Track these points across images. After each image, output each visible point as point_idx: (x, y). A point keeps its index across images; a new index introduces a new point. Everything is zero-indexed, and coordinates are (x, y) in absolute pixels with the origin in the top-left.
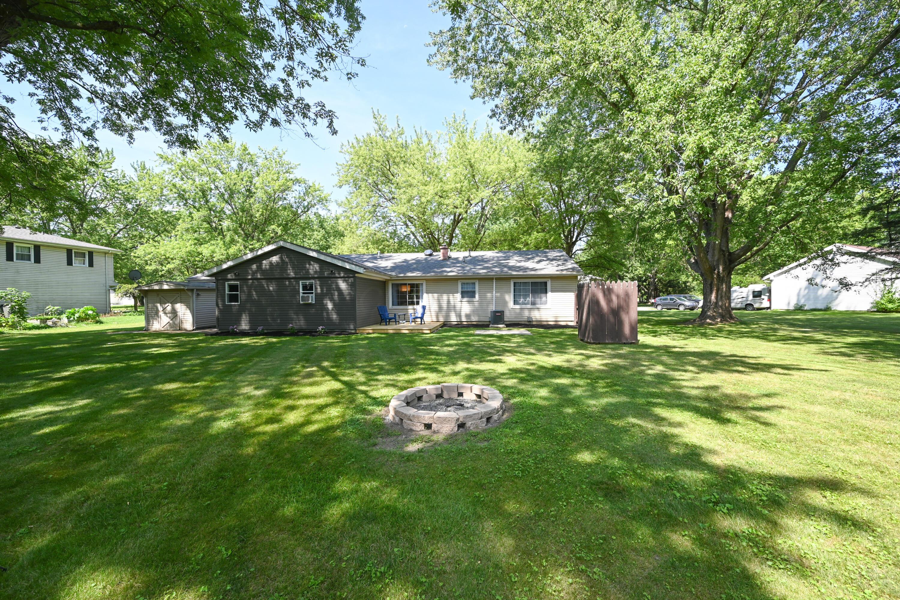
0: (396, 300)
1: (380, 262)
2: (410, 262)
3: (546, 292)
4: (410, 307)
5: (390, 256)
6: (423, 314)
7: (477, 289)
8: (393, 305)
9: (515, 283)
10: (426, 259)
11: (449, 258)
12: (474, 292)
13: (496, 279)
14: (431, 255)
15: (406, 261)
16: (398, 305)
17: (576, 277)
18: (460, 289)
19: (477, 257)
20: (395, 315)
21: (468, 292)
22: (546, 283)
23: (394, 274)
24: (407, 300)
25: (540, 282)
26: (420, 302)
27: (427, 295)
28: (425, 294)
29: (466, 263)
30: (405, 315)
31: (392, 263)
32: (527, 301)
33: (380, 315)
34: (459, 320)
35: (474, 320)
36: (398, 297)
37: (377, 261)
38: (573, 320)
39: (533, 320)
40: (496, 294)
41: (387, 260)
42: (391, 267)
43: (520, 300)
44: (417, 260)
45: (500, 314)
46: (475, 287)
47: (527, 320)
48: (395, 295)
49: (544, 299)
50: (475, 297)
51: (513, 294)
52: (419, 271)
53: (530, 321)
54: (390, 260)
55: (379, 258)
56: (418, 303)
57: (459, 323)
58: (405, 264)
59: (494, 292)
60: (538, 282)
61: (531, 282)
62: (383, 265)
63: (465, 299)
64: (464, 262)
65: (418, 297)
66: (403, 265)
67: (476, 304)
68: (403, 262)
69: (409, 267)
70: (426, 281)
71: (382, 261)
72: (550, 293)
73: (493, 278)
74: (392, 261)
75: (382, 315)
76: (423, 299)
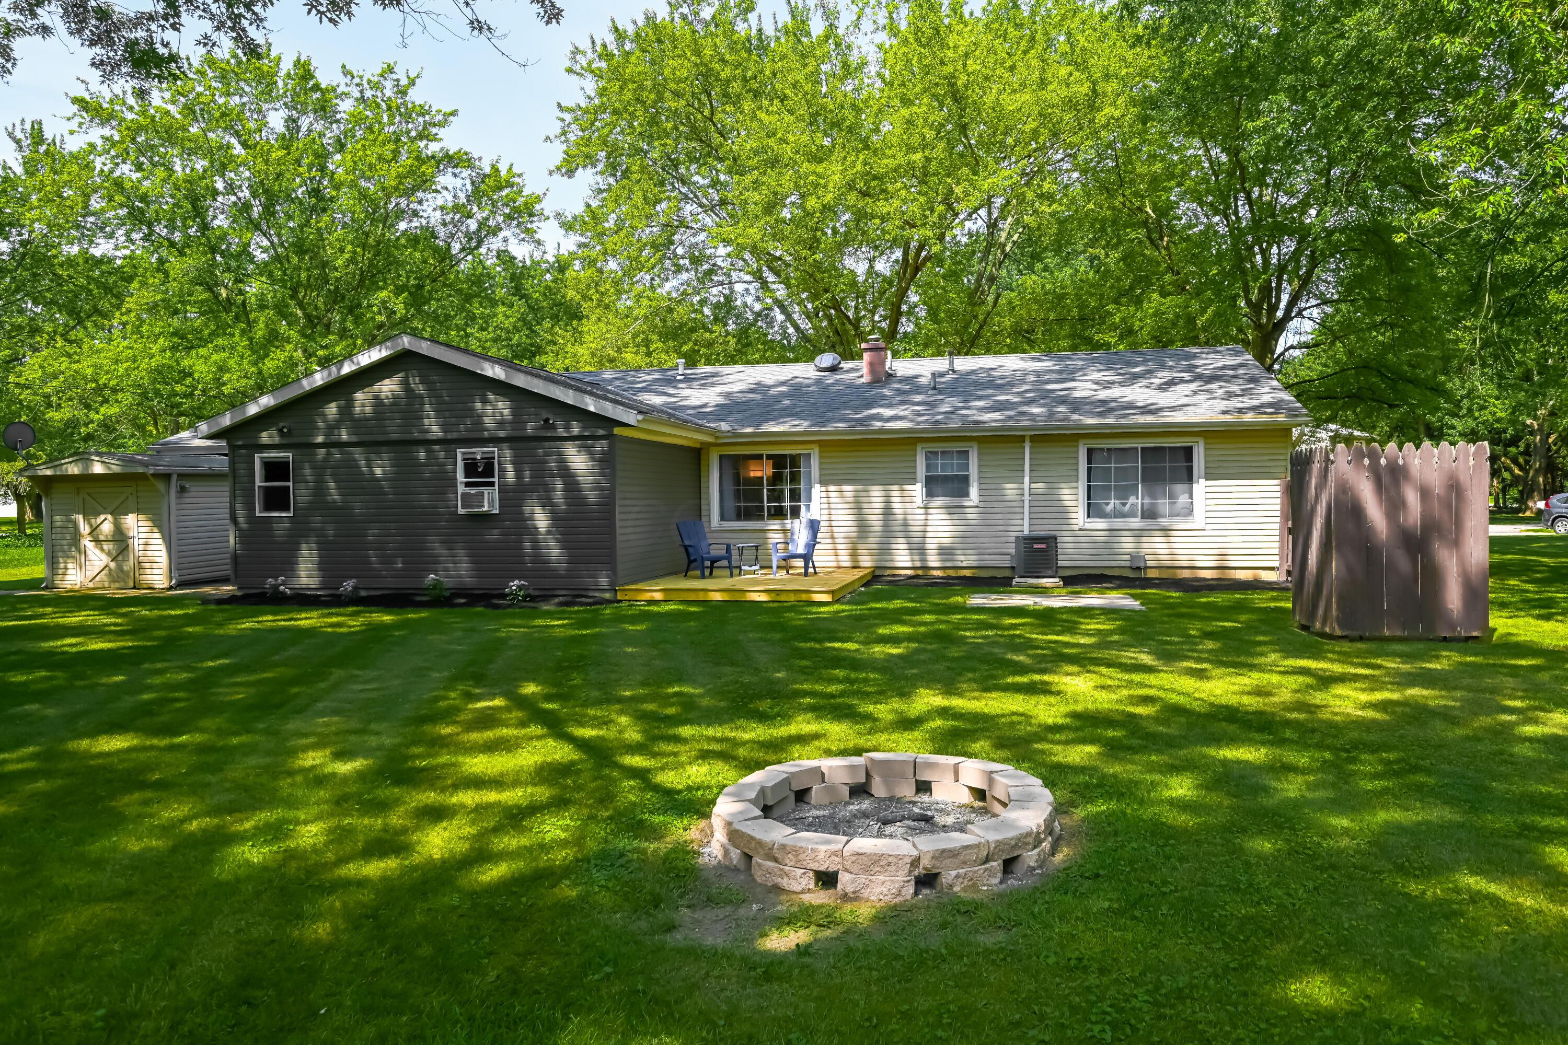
0: (731, 504)
1: (686, 392)
2: (774, 391)
3: (1190, 479)
4: (774, 524)
5: (715, 375)
6: (811, 545)
7: (973, 472)
8: (723, 518)
9: (1090, 452)
10: (819, 382)
11: (890, 376)
12: (965, 480)
13: (1034, 439)
14: (833, 369)
15: (759, 388)
16: (738, 517)
17: (1288, 431)
18: (921, 471)
19: (973, 372)
20: (728, 547)
21: (945, 479)
22: (1188, 452)
23: (724, 426)
24: (765, 504)
25: (1171, 448)
26: (803, 509)
27: (823, 489)
28: (817, 486)
29: (940, 393)
30: (757, 547)
31: (720, 394)
32: (1128, 506)
33: (686, 548)
34: (918, 564)
35: (964, 564)
36: (737, 494)
37: (675, 388)
38: (1276, 564)
39: (1149, 564)
40: (1033, 485)
41: (704, 386)
42: (717, 406)
43: (1107, 504)
44: (792, 386)
45: (1044, 546)
46: (968, 464)
47: (1128, 564)
48: (730, 488)
49: (1183, 499)
50: (967, 494)
51: (1086, 483)
52: (800, 418)
53: (1139, 568)
54: (713, 385)
55: (680, 381)
56: (795, 513)
57: (920, 572)
58: (758, 397)
59: (1027, 479)
60: (1163, 449)
61: (1143, 448)
62: (695, 402)
63: (939, 501)
64: (934, 388)
65: (796, 496)
66: (753, 400)
67: (972, 515)
68: (752, 391)
69: (769, 406)
70: (820, 446)
71: (690, 387)
72: (1202, 481)
73: (1023, 437)
74: (719, 389)
75: (690, 549)
76: (810, 501)
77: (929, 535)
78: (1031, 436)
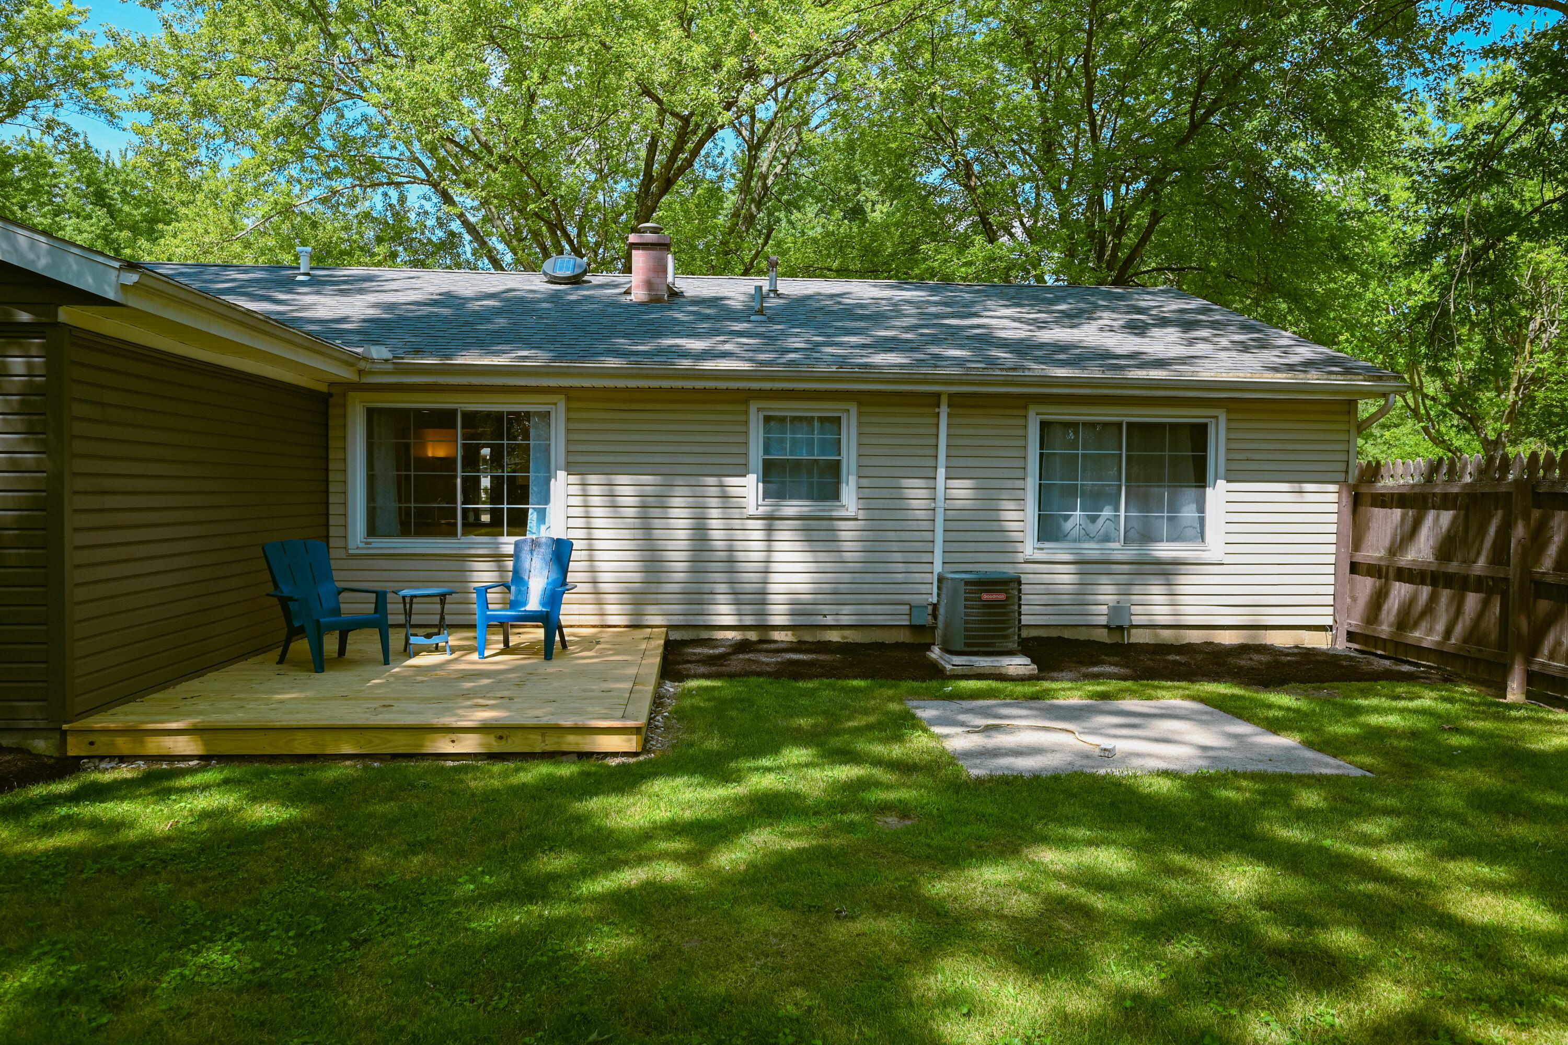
0: (389, 503)
1: (309, 299)
2: (476, 305)
3: (1200, 480)
4: (479, 543)
5: (370, 279)
6: (554, 598)
7: (849, 457)
8: (372, 530)
9: (1044, 425)
10: (554, 297)
11: (674, 294)
12: (834, 469)
14: (576, 281)
15: (449, 299)
16: (405, 531)
17: (1350, 406)
18: (756, 455)
19: (809, 297)
20: (381, 598)
21: (796, 466)
22: (1199, 433)
23: (379, 352)
24: (459, 506)
25: (1173, 426)
26: (532, 517)
27: (573, 479)
28: (561, 474)
29: (771, 320)
30: (443, 597)
31: (375, 305)
32: (1100, 521)
33: (284, 602)
34: (748, 620)
35: (830, 620)
36: (402, 484)
37: (290, 292)
38: (1329, 621)
39: (1136, 620)
40: (953, 483)
41: (343, 292)
42: (365, 321)
43: (1067, 518)
44: (508, 300)
45: (1002, 597)
46: (839, 441)
47: (1103, 620)
48: (387, 472)
49: (1188, 513)
50: (836, 496)
51: (1038, 482)
52: (530, 345)
53: (1121, 628)
54: (361, 291)
55: (302, 284)
56: (519, 522)
57: (753, 636)
58: (445, 311)
59: (941, 472)
60: (1162, 426)
61: (1130, 425)
62: (322, 313)
63: (792, 508)
64: (761, 312)
65: (520, 492)
66: (437, 315)
67: (848, 534)
68: (434, 303)
69: (467, 323)
70: (568, 399)
71: (318, 293)
72: (1221, 483)
73: (938, 395)
74: (372, 298)
75: (291, 605)
76: (547, 500)
77: (775, 567)
78: (951, 396)
